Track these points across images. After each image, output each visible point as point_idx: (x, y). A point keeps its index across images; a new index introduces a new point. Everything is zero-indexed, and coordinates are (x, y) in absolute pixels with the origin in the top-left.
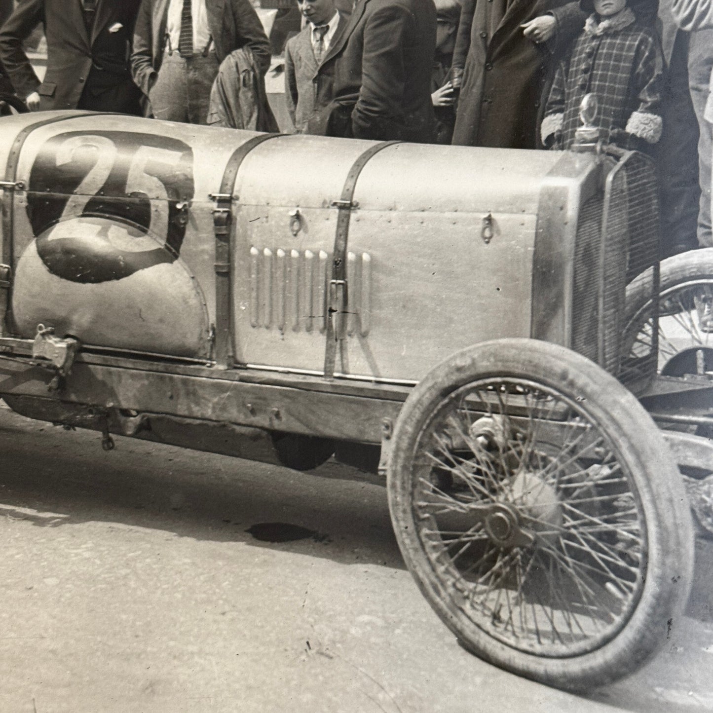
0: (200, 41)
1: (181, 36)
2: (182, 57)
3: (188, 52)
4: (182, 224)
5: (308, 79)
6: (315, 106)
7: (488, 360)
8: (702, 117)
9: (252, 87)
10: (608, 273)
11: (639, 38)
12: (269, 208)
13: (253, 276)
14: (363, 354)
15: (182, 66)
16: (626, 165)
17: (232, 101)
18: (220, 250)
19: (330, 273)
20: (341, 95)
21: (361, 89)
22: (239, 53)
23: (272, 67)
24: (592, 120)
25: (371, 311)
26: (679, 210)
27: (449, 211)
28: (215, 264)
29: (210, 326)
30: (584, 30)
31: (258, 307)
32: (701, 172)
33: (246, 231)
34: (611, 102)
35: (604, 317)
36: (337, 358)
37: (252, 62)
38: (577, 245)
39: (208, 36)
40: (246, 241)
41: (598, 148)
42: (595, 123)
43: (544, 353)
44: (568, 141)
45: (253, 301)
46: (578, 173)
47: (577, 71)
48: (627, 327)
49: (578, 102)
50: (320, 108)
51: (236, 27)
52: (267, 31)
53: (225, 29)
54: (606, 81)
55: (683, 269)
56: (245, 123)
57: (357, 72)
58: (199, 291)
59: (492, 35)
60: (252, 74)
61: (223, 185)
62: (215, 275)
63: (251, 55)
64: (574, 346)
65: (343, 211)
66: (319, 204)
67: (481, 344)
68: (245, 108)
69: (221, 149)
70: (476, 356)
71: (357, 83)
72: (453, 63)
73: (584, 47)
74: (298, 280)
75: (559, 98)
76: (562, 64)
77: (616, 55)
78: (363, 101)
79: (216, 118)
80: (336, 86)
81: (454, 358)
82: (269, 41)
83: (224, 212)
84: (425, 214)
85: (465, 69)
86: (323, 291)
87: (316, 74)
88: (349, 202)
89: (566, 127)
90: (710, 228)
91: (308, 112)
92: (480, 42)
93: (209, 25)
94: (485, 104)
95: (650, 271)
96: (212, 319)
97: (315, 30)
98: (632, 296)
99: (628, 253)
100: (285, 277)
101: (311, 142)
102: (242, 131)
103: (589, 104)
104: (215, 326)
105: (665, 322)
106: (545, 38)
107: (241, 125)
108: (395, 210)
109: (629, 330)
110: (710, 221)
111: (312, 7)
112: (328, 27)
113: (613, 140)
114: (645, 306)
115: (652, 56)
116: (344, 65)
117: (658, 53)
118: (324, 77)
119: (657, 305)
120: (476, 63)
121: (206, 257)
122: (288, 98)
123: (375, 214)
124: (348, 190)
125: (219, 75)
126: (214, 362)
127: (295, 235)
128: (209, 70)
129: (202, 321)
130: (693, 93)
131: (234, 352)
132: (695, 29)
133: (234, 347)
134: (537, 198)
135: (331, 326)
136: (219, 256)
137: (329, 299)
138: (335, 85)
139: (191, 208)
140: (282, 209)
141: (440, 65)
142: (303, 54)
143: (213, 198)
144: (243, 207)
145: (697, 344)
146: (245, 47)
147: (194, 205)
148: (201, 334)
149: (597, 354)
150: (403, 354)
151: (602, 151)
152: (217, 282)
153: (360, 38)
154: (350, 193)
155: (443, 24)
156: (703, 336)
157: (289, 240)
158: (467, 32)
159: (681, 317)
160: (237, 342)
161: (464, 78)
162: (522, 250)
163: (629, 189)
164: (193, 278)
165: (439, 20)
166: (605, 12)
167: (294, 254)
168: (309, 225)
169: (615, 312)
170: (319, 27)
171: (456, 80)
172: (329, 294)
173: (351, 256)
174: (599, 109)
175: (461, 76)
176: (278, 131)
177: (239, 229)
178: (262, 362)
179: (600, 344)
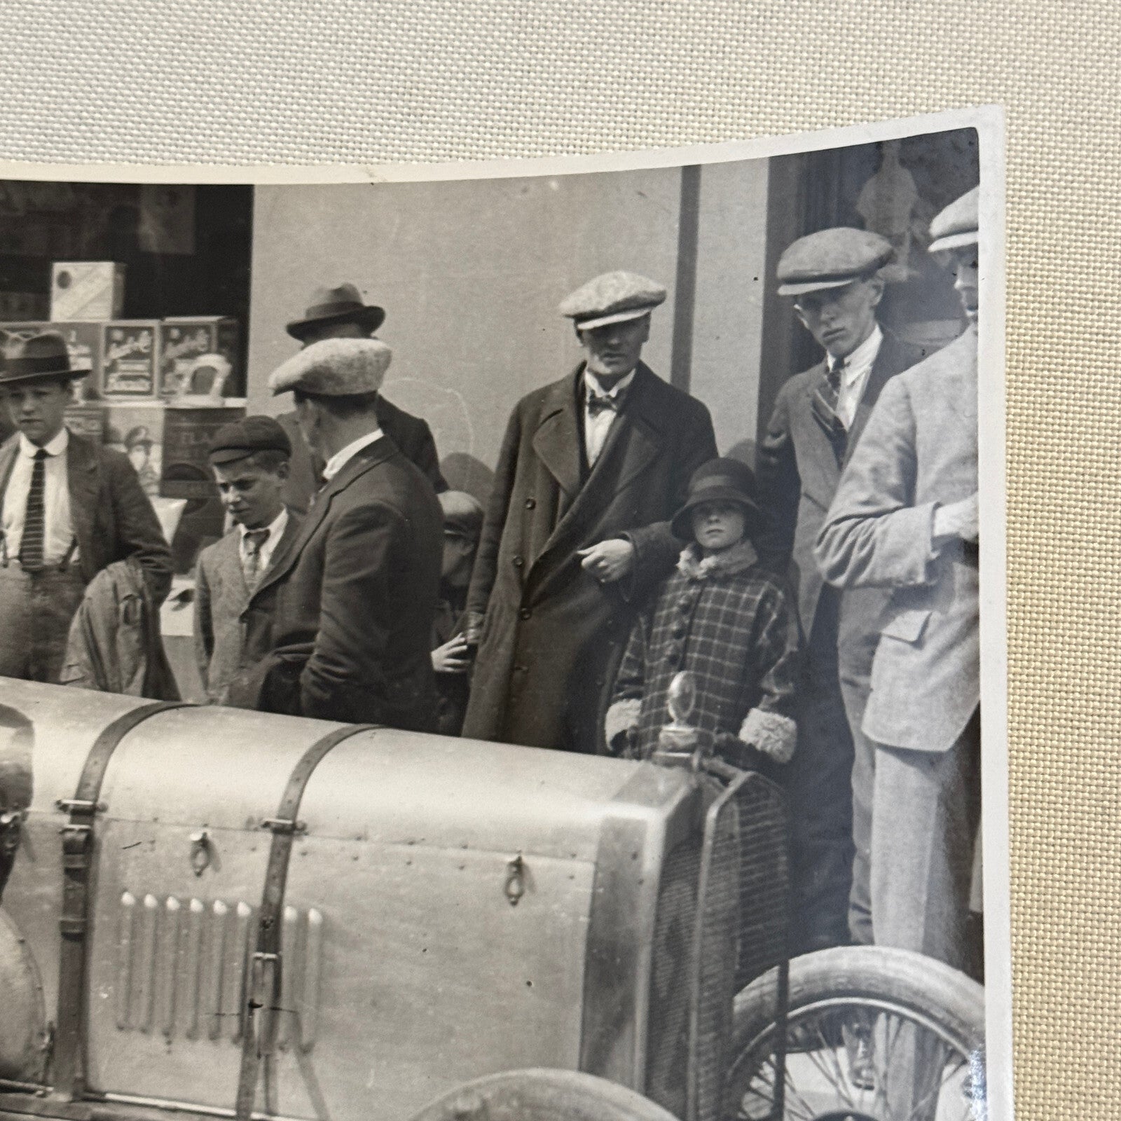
0: (57, 547)
1: (24, 537)
2: (24, 570)
3: (34, 563)
4: (8, 850)
5: (232, 615)
6: (242, 660)
7: (509, 1105)
8: (858, 728)
9: (138, 624)
10: (707, 972)
11: (763, 590)
12: (158, 826)
13: (125, 942)
14: (302, 1083)
15: (23, 585)
16: (738, 794)
17: (104, 646)
18: (71, 896)
19: (253, 941)
20: (286, 644)
21: (319, 636)
22: (119, 569)
23: (173, 594)
24: (687, 714)
25: (317, 1008)
26: (820, 877)
27: (455, 847)
28: (61, 919)
29: (47, 1025)
30: (677, 569)
31: (131, 994)
32: (856, 819)
33: (115, 865)
34: (718, 689)
35: (699, 1044)
36: (259, 1087)
37: (141, 583)
38: (658, 920)
39: (70, 539)
40: (115, 881)
41: (695, 762)
42: (691, 721)
43: (599, 1098)
44: (648, 745)
45: (122, 983)
46: (662, 801)
47: (664, 633)
48: (735, 1065)
49: (666, 683)
50: (250, 664)
51: (118, 525)
52: (168, 533)
53: (98, 528)
54: (709, 654)
55: (825, 976)
56: (124, 682)
57: (312, 608)
58: (32, 965)
59: (531, 563)
60: (139, 602)
61: (82, 785)
62: (59, 938)
63: (140, 571)
64: (648, 1090)
65: (281, 838)
66: (239, 824)
67: (497, 1076)
68: (125, 660)
69: (82, 725)
70: (488, 1095)
71: (311, 625)
72: (469, 603)
73: (677, 596)
74: (200, 951)
75: (635, 674)
76: (642, 620)
77: (727, 614)
78: (319, 657)
79: (75, 673)
80: (277, 630)
81: (453, 1097)
82: (170, 550)
83: (81, 831)
84: (415, 849)
85: (487, 615)
86: (240, 971)
87: (246, 607)
88: (289, 822)
89: (645, 722)
90: (869, 913)
91: (230, 670)
92: (512, 573)
93: (73, 521)
94: (518, 674)
95: (772, 975)
96: (50, 1012)
97: (247, 536)
98: (744, 1014)
99: (739, 942)
100: (177, 944)
101: (232, 718)
102: (118, 695)
103: (682, 688)
104: (55, 1025)
105: (796, 1063)
106: (615, 575)
107: (117, 686)
108: (366, 839)
109: (737, 1070)
110: (869, 902)
111: (244, 498)
112: (267, 534)
113: (719, 750)
114: (764, 1032)
115: (782, 622)
116: (292, 595)
117: (792, 617)
118: (258, 613)
119: (783, 1033)
120: (506, 605)
121: (46, 907)
122: (197, 645)
123: (333, 846)
124: (290, 802)
125: (85, 602)
126: (50, 1089)
127: (199, 874)
128: (68, 593)
129: (34, 1017)
130: (845, 690)
131: (85, 1071)
132: (850, 584)
133: (85, 1062)
134: (596, 836)
135: (251, 1032)
136: (68, 906)
137: (249, 984)
138: (276, 627)
139: (26, 823)
140: (177, 830)
141: (447, 605)
142: (224, 575)
143: (63, 808)
144: (114, 824)
145: (845, 1107)
146: (131, 558)
147: (30, 818)
148: (29, 1040)
149: (685, 1106)
150: (369, 1085)
151: (701, 768)
152: (62, 949)
153: (319, 553)
154: (291, 807)
155: (454, 539)
156: (855, 1094)
157: (190, 883)
158: (492, 556)
159: (821, 1057)
160: (91, 1054)
161: (484, 629)
162: (570, 921)
163: (743, 834)
164: (22, 942)
165: (447, 532)
166: (710, 542)
167: (196, 906)
168: (223, 858)
169: (715, 1039)
170: (253, 531)
171: (472, 631)
172: (250, 977)
173: (289, 914)
174: (699, 698)
175: (480, 625)
176: (178, 699)
177: (104, 861)
178: (131, 1090)
179: (691, 1091)
